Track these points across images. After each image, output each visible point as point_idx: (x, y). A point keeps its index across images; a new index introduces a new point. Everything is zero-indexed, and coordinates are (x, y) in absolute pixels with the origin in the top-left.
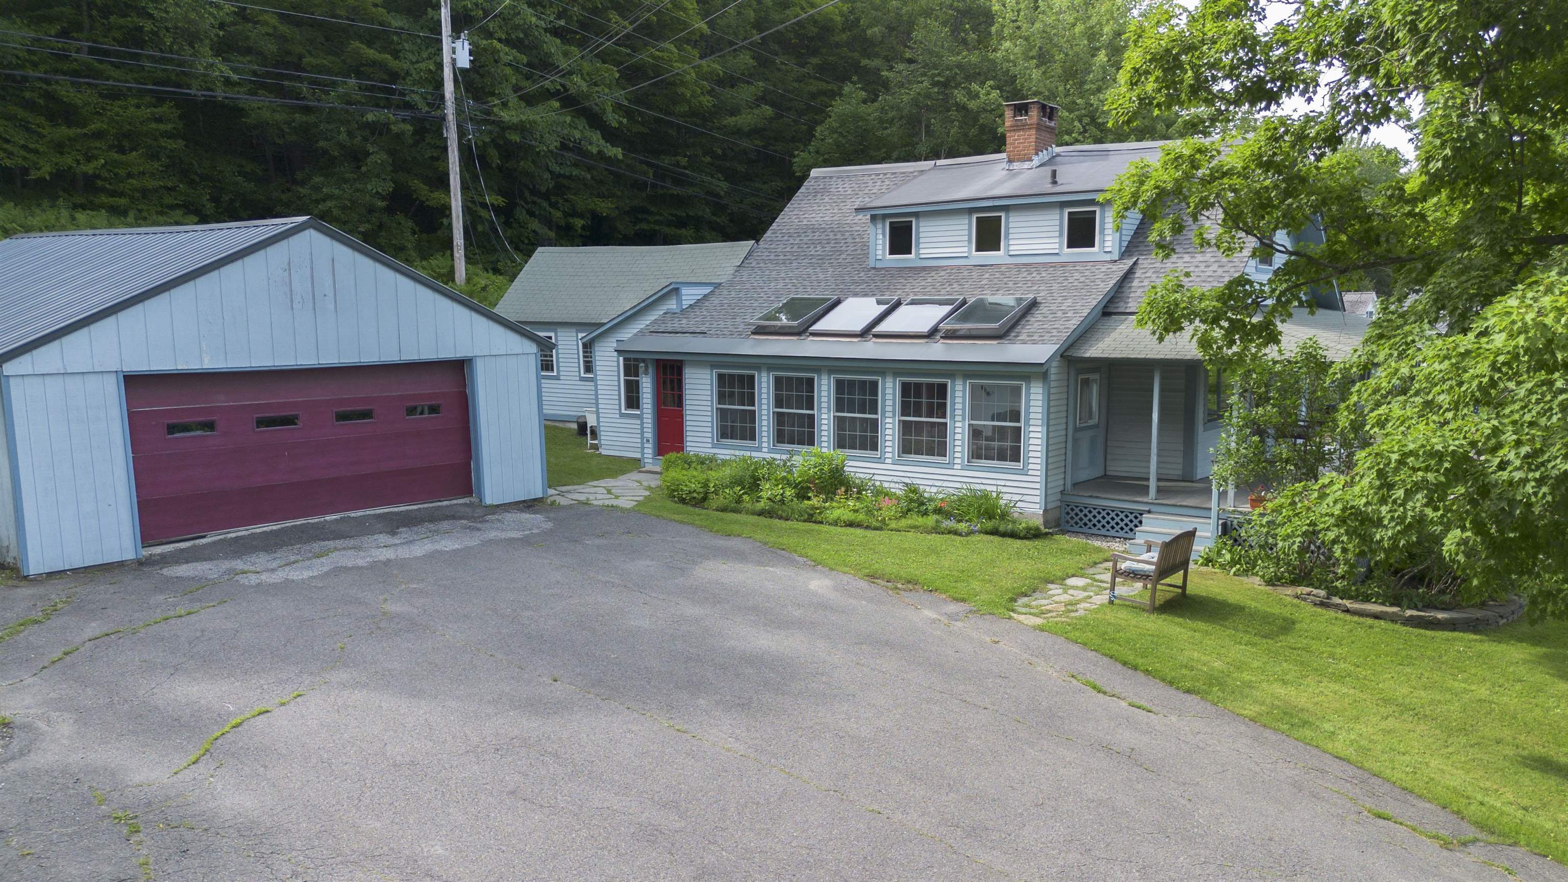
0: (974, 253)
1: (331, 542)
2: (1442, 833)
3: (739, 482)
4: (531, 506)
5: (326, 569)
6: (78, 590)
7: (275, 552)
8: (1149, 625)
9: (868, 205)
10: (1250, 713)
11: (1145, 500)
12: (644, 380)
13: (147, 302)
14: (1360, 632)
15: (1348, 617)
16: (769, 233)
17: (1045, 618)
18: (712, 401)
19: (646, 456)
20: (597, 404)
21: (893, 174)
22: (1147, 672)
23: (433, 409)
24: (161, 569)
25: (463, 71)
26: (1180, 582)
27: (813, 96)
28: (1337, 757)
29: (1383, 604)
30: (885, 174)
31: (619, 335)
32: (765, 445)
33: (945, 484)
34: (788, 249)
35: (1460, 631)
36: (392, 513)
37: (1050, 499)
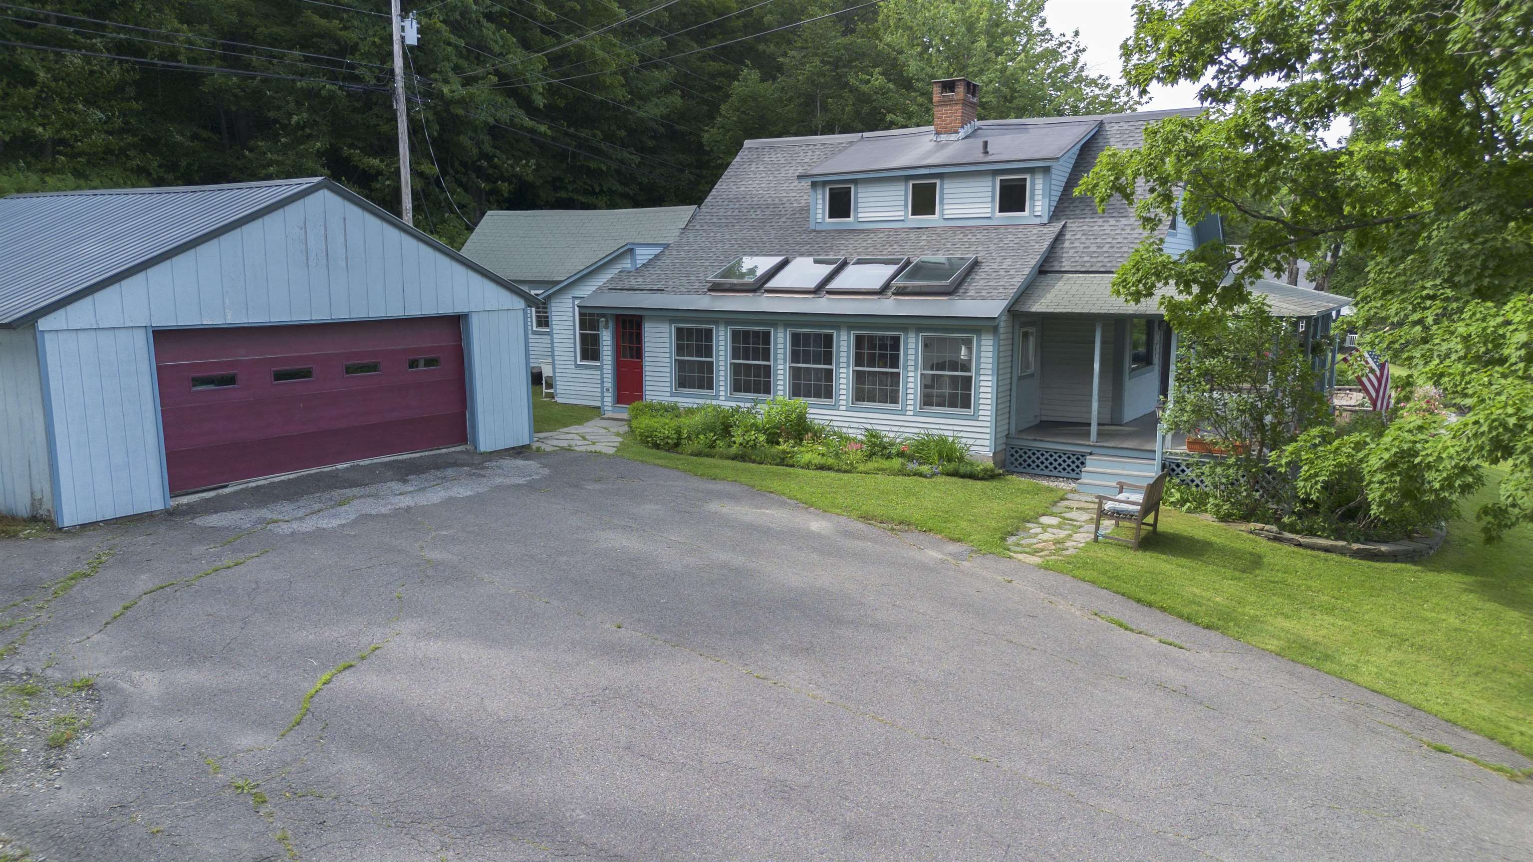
0: (910, 217)
1: (348, 490)
2: (1506, 765)
3: (708, 428)
4: (521, 453)
5: (352, 517)
6: (117, 541)
7: (297, 501)
8: (1141, 562)
9: (810, 173)
10: (1273, 647)
11: (1087, 443)
12: (604, 333)
13: (174, 259)
14: (1320, 565)
15: (1301, 550)
16: (709, 198)
17: (1041, 557)
18: (671, 353)
19: (605, 404)
20: (553, 356)
21: (822, 145)
22: (1163, 609)
23: (429, 362)
24: (192, 519)
25: (411, 48)
26: (1152, 521)
27: (713, 76)
28: (1373, 691)
29: (1327, 538)
30: (815, 145)
31: (573, 292)
32: (722, 393)
33: (902, 429)
34: (729, 213)
35: (1402, 562)
36: (397, 461)
37: (999, 442)
